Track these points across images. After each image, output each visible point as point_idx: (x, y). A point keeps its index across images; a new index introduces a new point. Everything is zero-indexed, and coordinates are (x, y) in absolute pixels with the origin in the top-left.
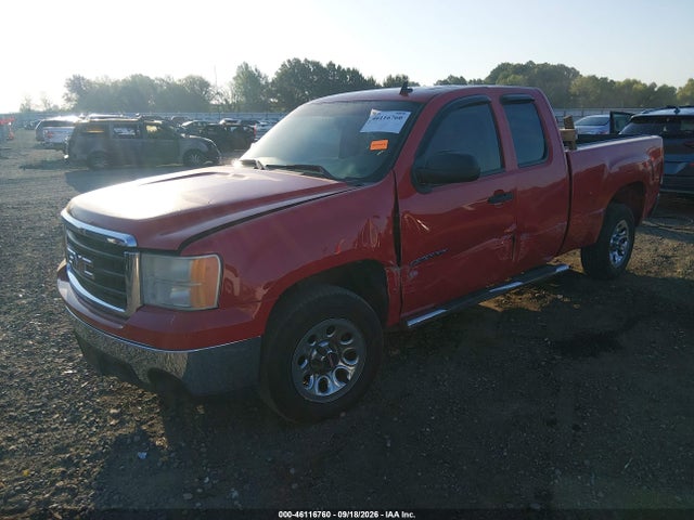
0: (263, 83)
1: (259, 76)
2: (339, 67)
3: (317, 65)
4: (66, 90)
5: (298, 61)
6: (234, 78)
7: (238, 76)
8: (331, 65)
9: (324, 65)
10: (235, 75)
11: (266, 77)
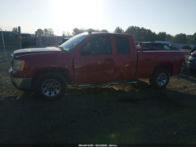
0: (122, 32)
1: (122, 30)
2: (145, 29)
3: (138, 28)
4: (73, 32)
5: (133, 27)
6: (115, 31)
7: (116, 30)
8: (143, 28)
9: (141, 28)
10: (115, 30)
11: (123, 31)
